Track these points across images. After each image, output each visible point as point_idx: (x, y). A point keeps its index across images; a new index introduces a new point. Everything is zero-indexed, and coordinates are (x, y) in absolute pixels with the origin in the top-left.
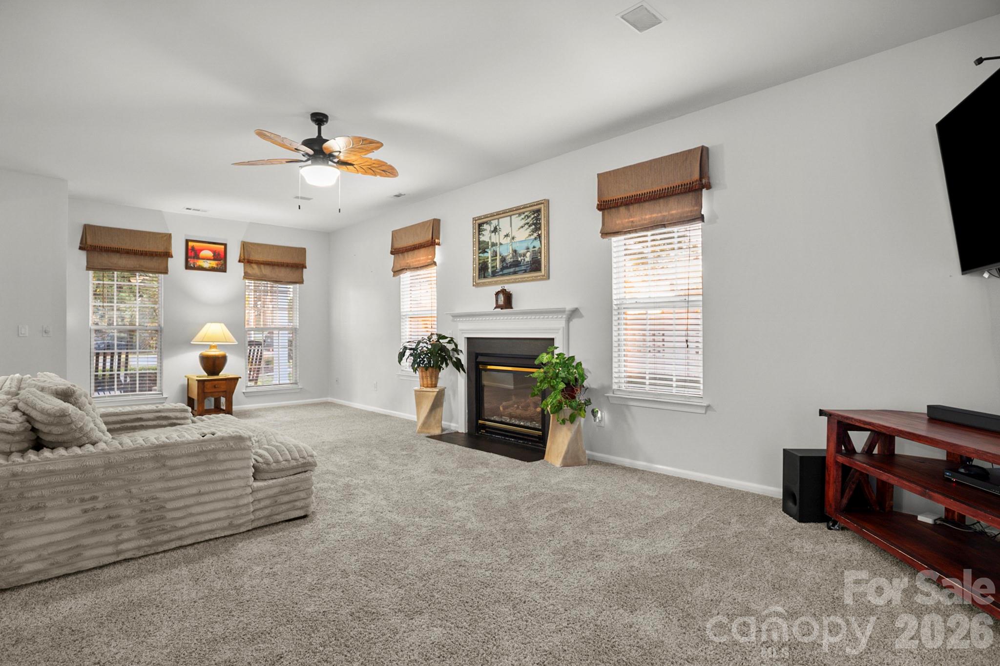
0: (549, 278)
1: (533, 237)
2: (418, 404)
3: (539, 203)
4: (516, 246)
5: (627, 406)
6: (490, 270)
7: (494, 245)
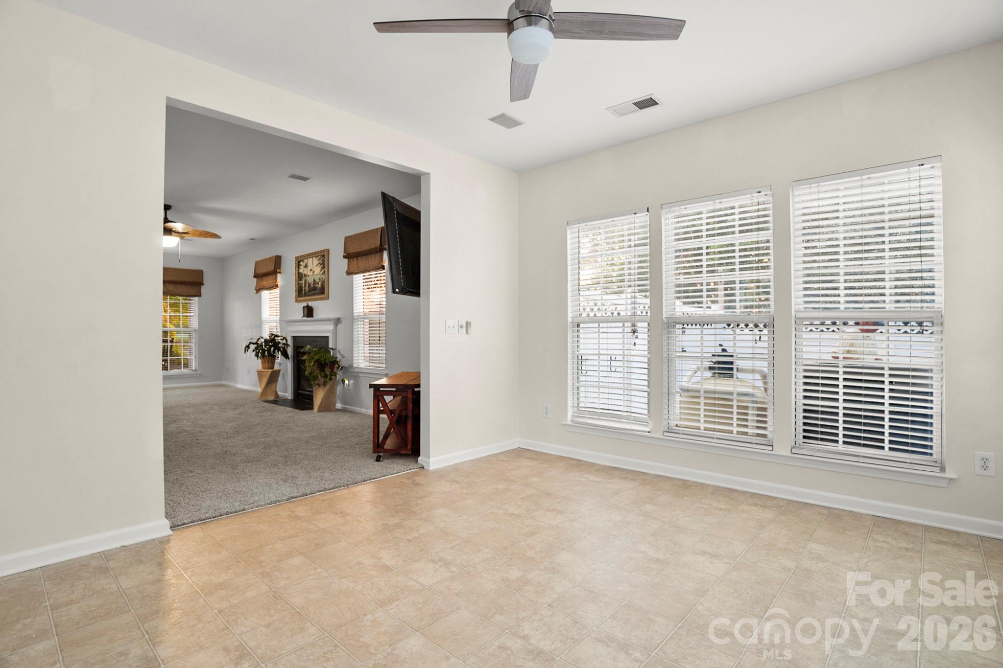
0: (328, 298)
1: (322, 272)
2: (260, 380)
3: (324, 251)
4: (315, 277)
5: (359, 376)
6: (303, 292)
7: (305, 275)
